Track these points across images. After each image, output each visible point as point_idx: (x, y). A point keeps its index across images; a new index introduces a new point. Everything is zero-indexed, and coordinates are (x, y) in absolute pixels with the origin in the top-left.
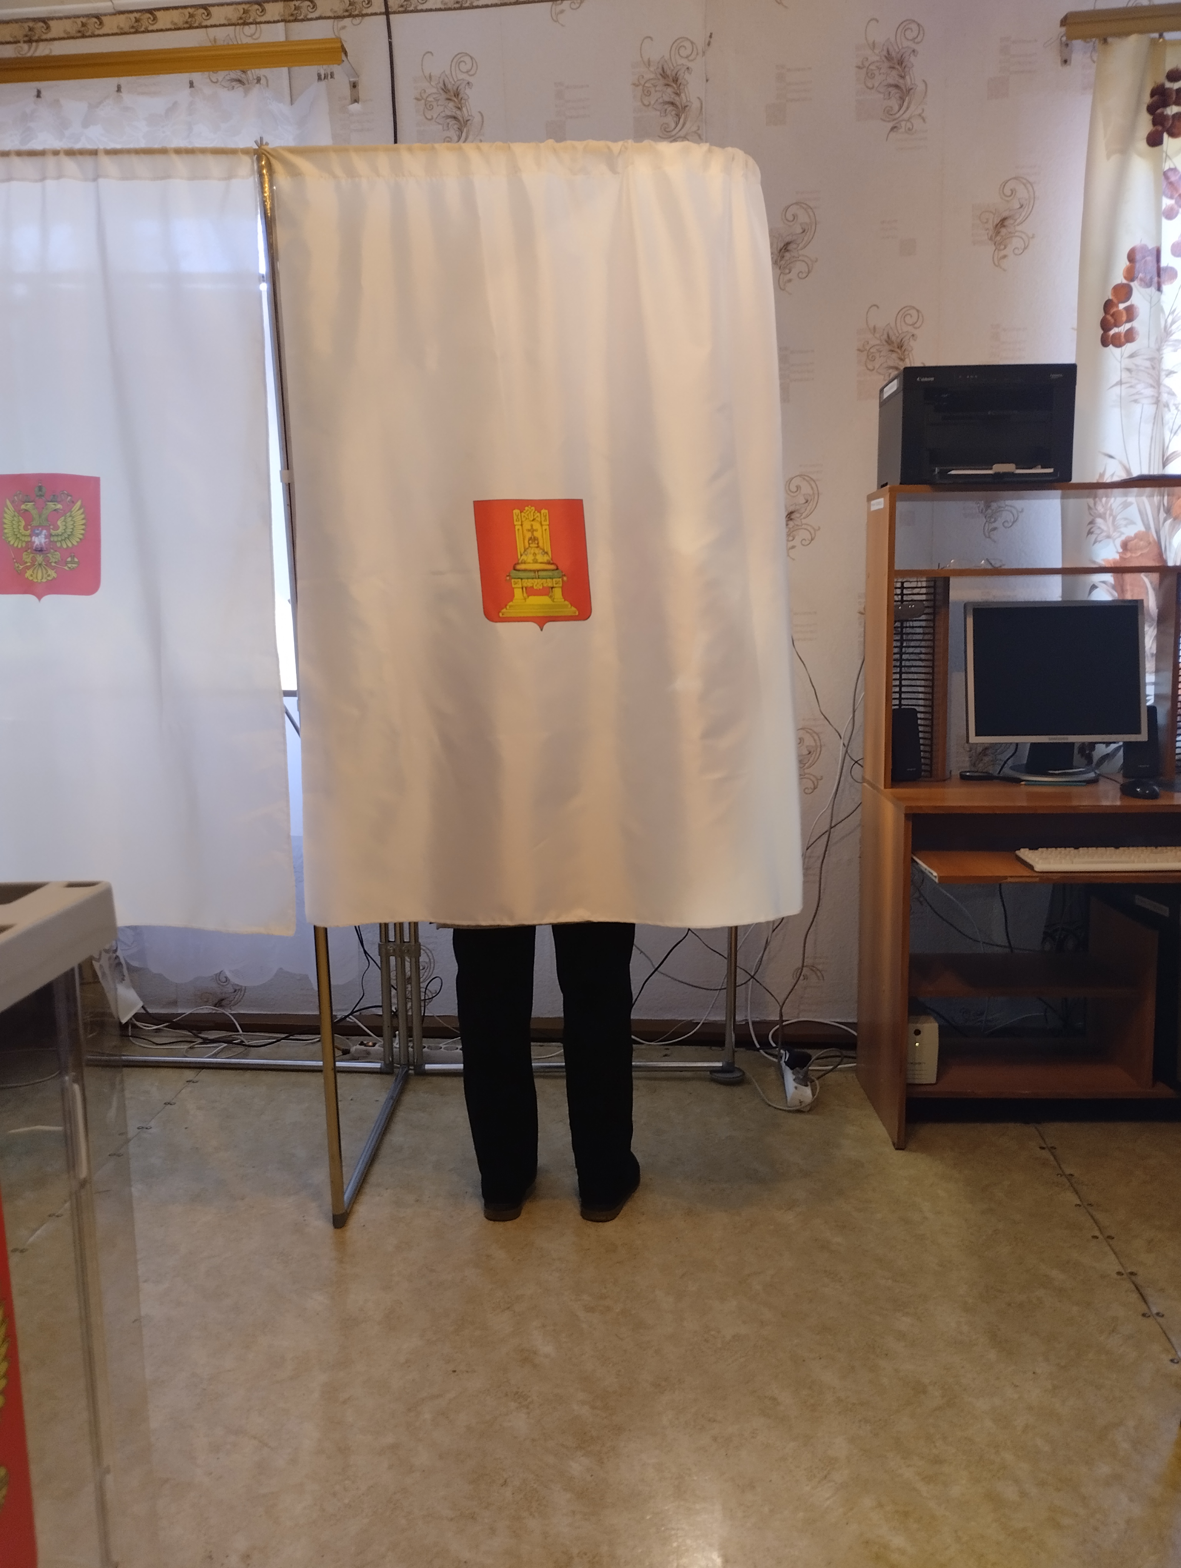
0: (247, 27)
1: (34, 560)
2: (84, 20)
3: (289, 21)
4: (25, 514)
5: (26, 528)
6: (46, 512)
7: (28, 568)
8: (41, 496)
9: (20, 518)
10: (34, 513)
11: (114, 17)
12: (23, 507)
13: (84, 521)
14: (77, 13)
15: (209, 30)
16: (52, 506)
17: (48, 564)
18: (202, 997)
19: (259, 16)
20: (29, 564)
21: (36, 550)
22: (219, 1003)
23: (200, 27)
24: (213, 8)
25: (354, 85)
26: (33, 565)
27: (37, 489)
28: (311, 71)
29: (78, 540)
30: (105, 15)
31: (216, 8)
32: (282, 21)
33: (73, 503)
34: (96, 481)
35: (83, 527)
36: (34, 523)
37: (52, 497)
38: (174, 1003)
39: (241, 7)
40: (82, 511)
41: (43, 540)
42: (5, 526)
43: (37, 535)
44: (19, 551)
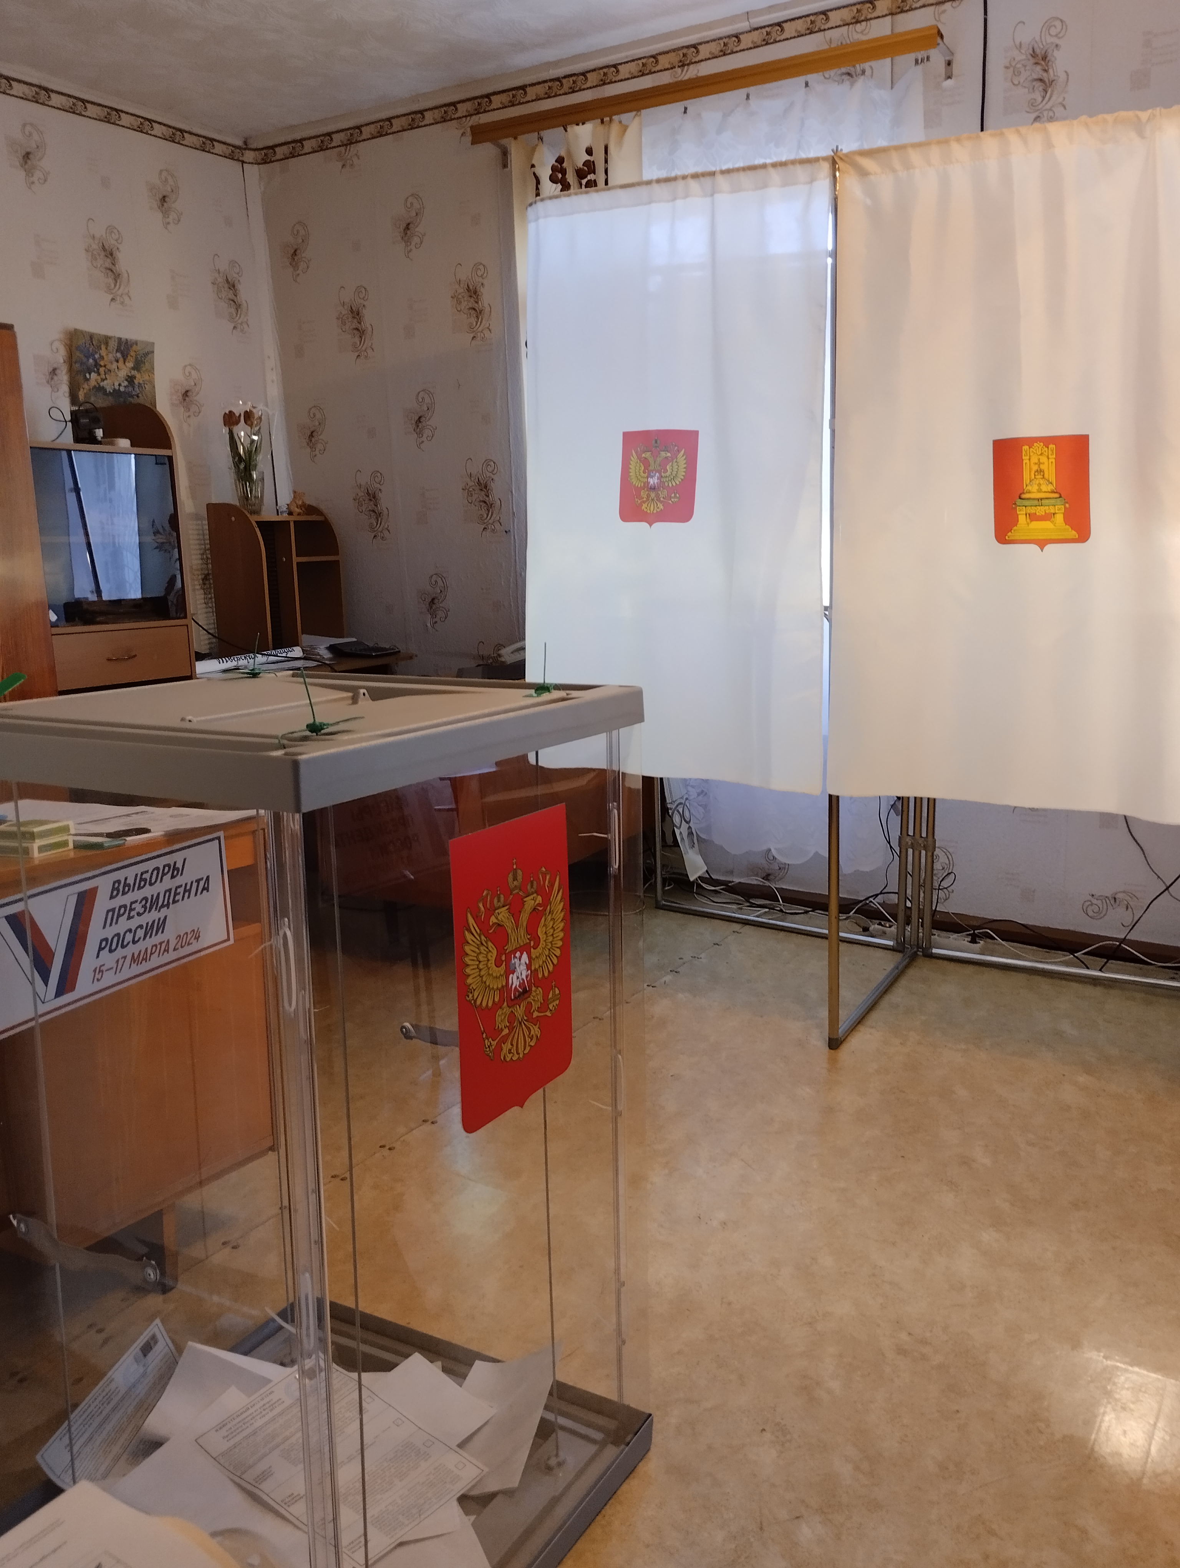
0: (859, 25)
1: (649, 496)
2: (726, 40)
3: (896, 14)
4: (645, 462)
5: (645, 472)
6: (659, 460)
7: (644, 502)
8: (656, 447)
9: (641, 464)
10: (651, 460)
11: (749, 34)
12: (643, 455)
13: (685, 466)
14: (721, 35)
15: (827, 32)
16: (663, 454)
17: (659, 499)
18: (753, 870)
19: (870, 13)
20: (645, 499)
21: (651, 488)
22: (767, 877)
23: (820, 30)
24: (831, 13)
25: (949, 63)
26: (648, 499)
27: (654, 442)
28: (911, 57)
29: (680, 480)
30: (743, 33)
31: (834, 12)
32: (890, 14)
33: (679, 451)
34: (695, 434)
35: (685, 470)
36: (650, 468)
37: (664, 447)
38: (731, 873)
39: (854, 9)
40: (684, 457)
41: (656, 481)
42: (631, 470)
43: (652, 477)
44: (639, 490)
